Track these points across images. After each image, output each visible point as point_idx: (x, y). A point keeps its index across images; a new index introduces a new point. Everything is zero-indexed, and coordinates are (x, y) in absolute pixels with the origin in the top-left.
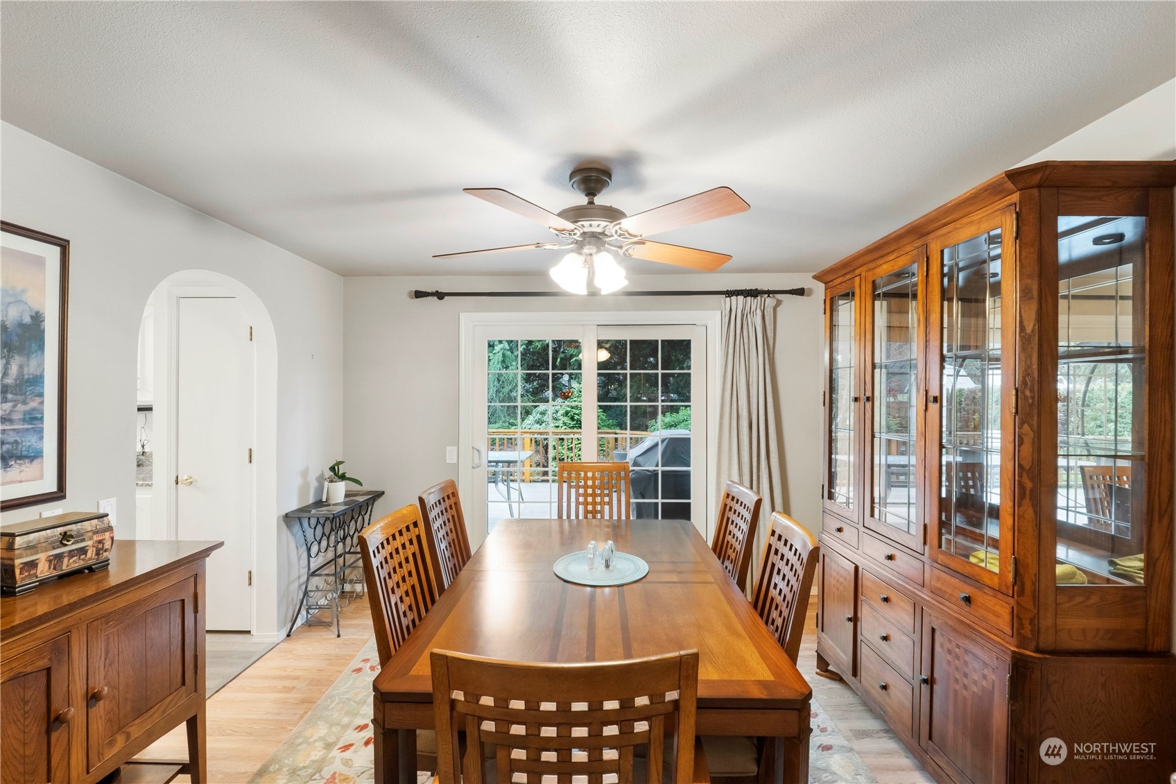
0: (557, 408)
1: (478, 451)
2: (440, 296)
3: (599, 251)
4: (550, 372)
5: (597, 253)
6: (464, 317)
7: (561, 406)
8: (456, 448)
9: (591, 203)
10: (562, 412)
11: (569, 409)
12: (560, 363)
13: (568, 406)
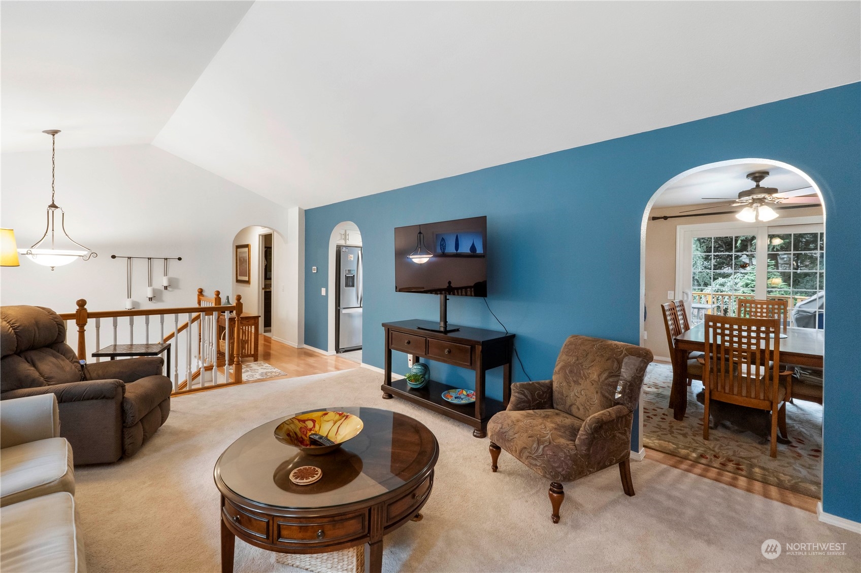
0: (736, 281)
1: (686, 294)
2: (665, 218)
3: (762, 205)
4: (733, 253)
5: (760, 206)
6: (679, 227)
7: (740, 279)
8: (673, 292)
9: (758, 186)
10: (741, 284)
11: (749, 282)
12: (740, 244)
13: (748, 279)
